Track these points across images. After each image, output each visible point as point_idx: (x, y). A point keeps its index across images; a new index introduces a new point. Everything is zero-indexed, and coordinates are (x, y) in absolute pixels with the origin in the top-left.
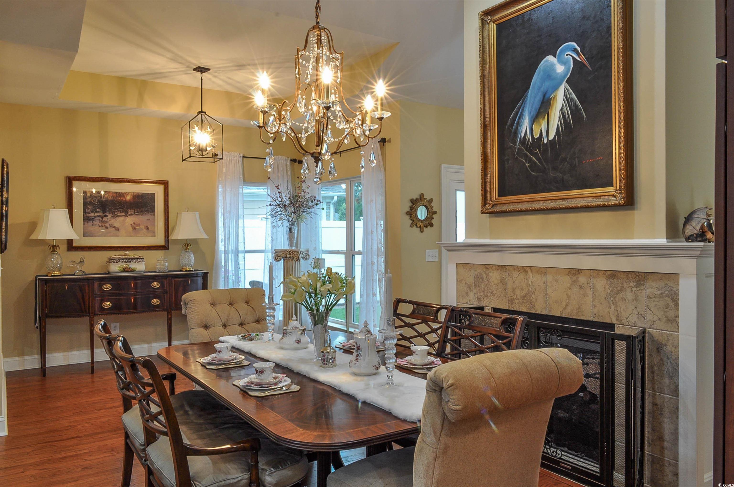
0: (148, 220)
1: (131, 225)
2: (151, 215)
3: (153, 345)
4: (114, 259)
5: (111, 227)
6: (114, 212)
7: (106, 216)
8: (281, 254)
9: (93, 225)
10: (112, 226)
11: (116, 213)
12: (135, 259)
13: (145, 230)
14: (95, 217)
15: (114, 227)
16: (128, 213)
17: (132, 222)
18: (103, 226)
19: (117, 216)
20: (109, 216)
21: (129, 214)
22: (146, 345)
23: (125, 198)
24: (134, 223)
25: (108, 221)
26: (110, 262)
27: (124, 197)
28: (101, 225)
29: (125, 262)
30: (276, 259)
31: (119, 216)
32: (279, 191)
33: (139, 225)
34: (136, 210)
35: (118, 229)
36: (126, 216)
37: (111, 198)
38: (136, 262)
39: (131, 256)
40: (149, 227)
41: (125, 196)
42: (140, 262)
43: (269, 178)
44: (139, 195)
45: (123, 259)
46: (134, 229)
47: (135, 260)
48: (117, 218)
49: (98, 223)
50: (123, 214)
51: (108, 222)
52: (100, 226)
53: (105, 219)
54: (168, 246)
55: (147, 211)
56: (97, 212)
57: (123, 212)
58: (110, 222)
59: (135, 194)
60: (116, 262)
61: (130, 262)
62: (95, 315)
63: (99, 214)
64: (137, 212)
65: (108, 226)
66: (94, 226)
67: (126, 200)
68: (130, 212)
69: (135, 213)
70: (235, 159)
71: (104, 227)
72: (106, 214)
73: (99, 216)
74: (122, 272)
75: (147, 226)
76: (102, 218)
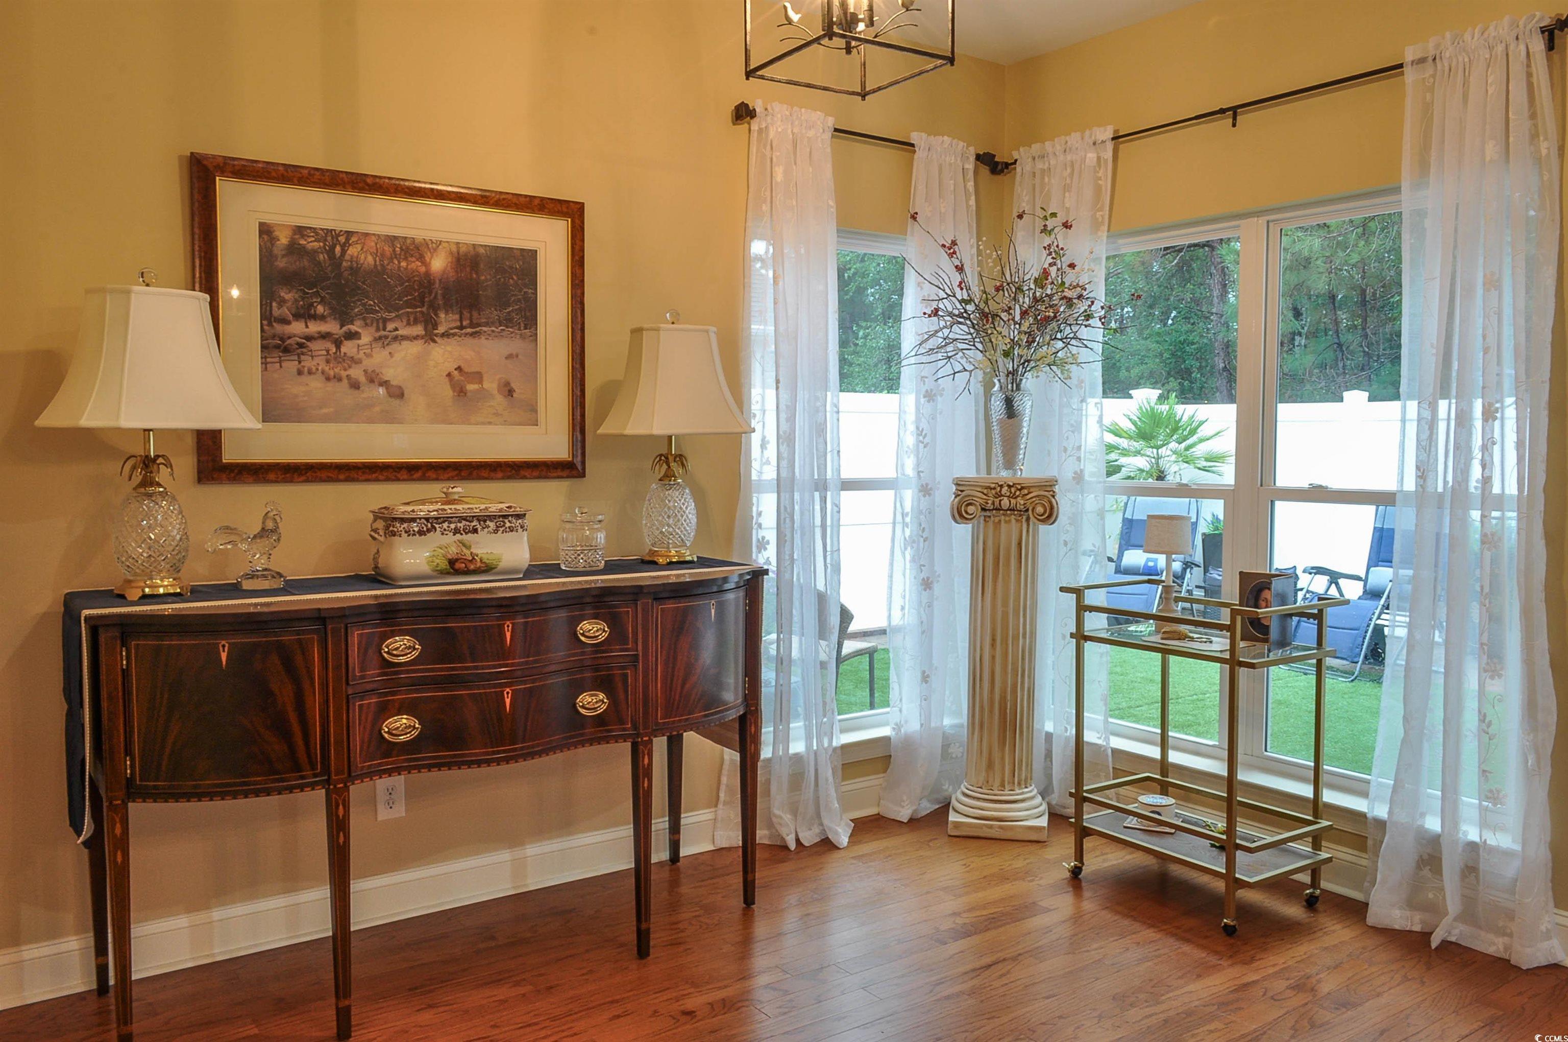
0: (509, 357)
1: (449, 375)
2: (523, 337)
3: (532, 850)
4: (413, 520)
5: (372, 381)
6: (385, 321)
7: (352, 336)
8: (979, 498)
9: (300, 373)
10: (374, 379)
11: (390, 326)
12: (491, 518)
13: (499, 400)
14: (309, 338)
15: (385, 384)
16: (435, 326)
17: (451, 366)
18: (340, 380)
19: (396, 338)
20: (366, 339)
21: (441, 329)
22: (504, 856)
23: (424, 263)
24: (459, 369)
25: (361, 355)
26: (394, 534)
27: (421, 258)
28: (332, 373)
29: (456, 531)
30: (961, 516)
31: (405, 338)
32: (957, 263)
33: (478, 377)
34: (466, 314)
35: (398, 393)
36: (430, 337)
37: (370, 259)
38: (496, 531)
39: (477, 507)
40: (513, 385)
41: (427, 257)
42: (511, 529)
43: (914, 217)
44: (477, 255)
45: (448, 519)
46: (461, 392)
47: (492, 525)
48: (395, 346)
49: (323, 366)
50: (419, 330)
51: (359, 362)
52: (328, 379)
53: (348, 347)
54: (583, 463)
55: (508, 322)
56: (315, 317)
57: (416, 322)
58: (368, 363)
59: (463, 249)
60: (421, 533)
61: (475, 531)
62: (351, 777)
63: (324, 327)
64: (472, 325)
65: (362, 379)
66: (305, 378)
67: (427, 274)
68: (446, 321)
69: (461, 327)
70: (811, 133)
71: (345, 381)
72: (353, 328)
73: (325, 336)
74: (443, 573)
75: (507, 384)
76: (338, 344)
